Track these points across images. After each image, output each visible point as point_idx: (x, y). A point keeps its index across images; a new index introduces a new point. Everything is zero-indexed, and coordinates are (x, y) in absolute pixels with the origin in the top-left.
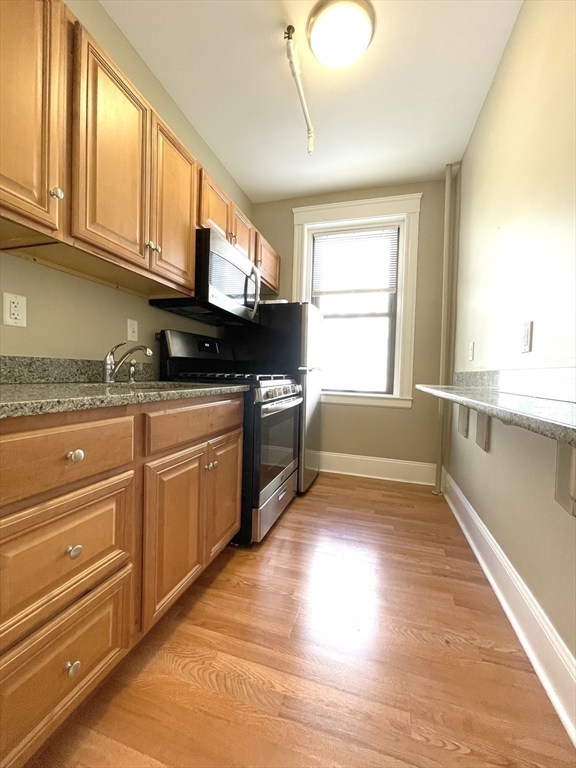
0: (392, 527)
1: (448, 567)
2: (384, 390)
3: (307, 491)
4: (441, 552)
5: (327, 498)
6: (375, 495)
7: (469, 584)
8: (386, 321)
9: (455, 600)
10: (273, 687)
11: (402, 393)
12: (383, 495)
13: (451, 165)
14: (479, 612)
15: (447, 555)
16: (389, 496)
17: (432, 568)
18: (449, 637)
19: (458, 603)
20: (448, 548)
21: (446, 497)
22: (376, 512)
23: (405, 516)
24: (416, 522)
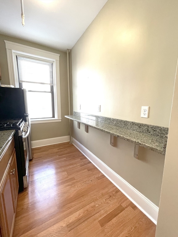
0: (65, 158)
1: (83, 163)
2: (52, 117)
3: (33, 158)
4: (79, 160)
5: (41, 157)
6: (56, 150)
7: (88, 165)
8: (50, 94)
9: (88, 170)
10: (63, 226)
11: (58, 117)
12: (58, 149)
13: (68, 50)
14: (93, 170)
15: (81, 160)
16: (59, 149)
17: (80, 165)
18: (91, 179)
19: (89, 170)
20: (80, 158)
21: (73, 144)
22: (59, 156)
23: (67, 153)
24: (70, 154)
